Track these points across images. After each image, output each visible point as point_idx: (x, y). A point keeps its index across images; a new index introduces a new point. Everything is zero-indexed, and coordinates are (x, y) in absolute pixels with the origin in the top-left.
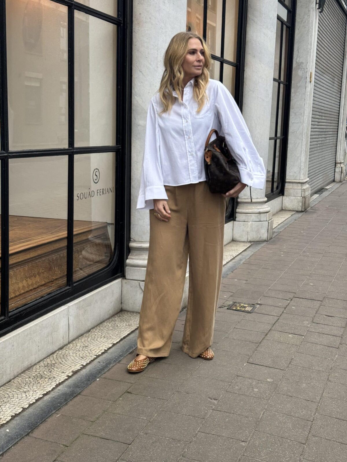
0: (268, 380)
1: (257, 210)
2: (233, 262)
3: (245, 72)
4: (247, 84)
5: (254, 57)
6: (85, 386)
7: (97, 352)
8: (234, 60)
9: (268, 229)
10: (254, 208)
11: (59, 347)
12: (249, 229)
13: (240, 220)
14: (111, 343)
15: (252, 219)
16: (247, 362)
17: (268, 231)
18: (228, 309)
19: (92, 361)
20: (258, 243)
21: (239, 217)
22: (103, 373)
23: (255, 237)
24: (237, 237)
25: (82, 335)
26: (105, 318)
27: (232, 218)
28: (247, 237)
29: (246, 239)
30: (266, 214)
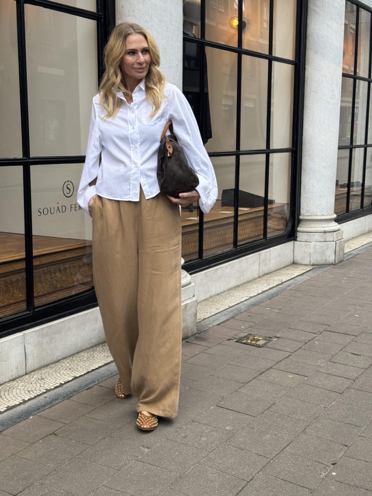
0: (227, 428)
1: (322, 228)
2: (278, 288)
3: (306, 70)
4: (308, 84)
5: (316, 52)
6: (11, 424)
7: (49, 386)
8: (293, 58)
9: (335, 251)
10: (318, 226)
11: (11, 378)
12: (311, 251)
13: (302, 241)
14: (74, 376)
15: (315, 239)
16: (216, 406)
17: (335, 253)
18: (236, 342)
19: (38, 395)
20: (323, 266)
21: (300, 236)
22: (41, 410)
23: (319, 259)
24: (298, 259)
25: (47, 365)
26: (84, 348)
27: (293, 238)
28: (309, 260)
29: (309, 262)
30: (333, 233)
